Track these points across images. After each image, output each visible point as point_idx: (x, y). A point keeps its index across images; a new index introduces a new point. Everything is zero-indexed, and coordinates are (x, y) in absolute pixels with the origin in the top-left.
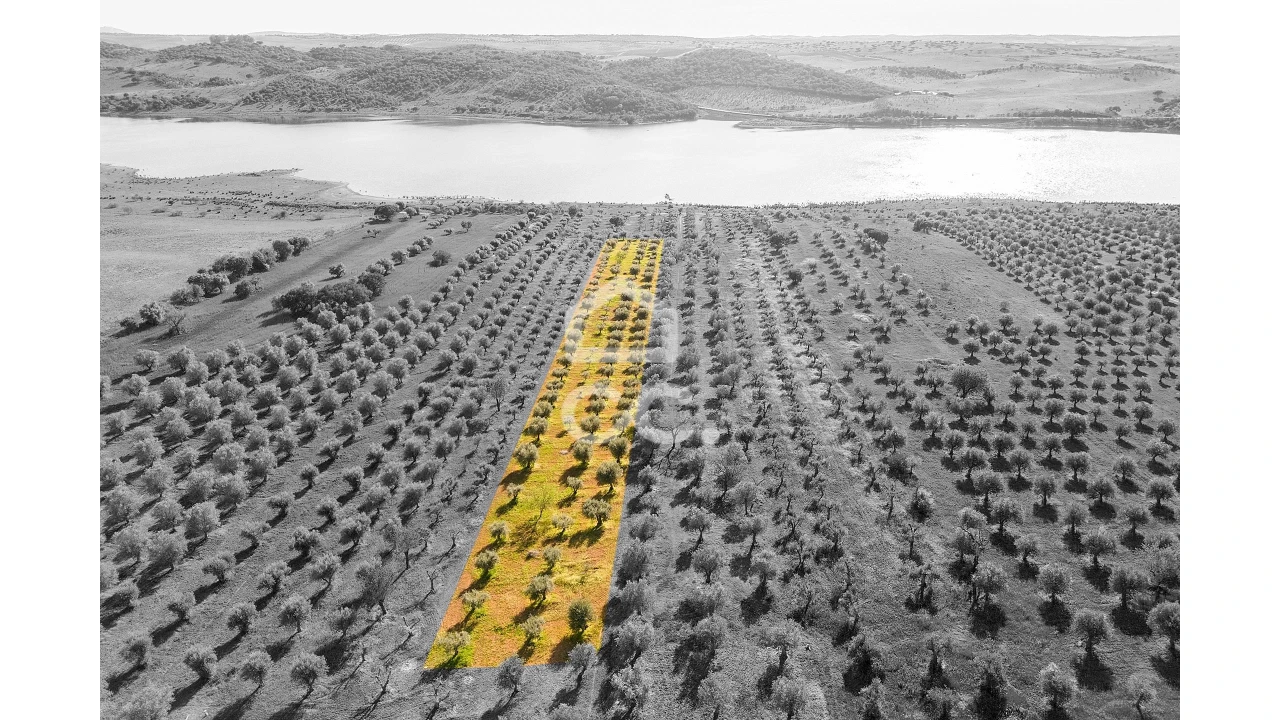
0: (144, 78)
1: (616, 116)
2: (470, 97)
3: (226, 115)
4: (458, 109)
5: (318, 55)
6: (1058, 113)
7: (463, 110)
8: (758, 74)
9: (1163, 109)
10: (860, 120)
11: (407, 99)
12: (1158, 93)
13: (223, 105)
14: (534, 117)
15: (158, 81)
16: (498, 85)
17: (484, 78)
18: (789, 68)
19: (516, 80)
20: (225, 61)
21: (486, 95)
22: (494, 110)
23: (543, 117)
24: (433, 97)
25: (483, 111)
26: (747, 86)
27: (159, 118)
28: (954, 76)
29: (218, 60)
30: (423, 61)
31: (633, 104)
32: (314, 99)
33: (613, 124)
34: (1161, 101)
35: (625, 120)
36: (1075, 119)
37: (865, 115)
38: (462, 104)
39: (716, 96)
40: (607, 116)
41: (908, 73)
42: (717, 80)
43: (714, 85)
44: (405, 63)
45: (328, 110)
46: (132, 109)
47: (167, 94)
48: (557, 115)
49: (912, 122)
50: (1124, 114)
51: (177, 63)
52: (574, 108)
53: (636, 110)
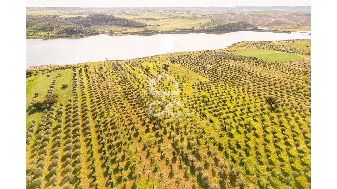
1: (77, 35)
6: (183, 29)
8: (112, 21)
9: (202, 27)
10: (142, 33)
12: (200, 24)
14: (51, 37)
18: (119, 19)
19: (40, 25)
22: (36, 35)
23: (53, 36)
25: (32, 36)
26: (110, 24)
28: (157, 20)
33: (76, 37)
35: (80, 36)
36: (187, 30)
37: (143, 32)
39: (102, 27)
40: (74, 35)
41: (147, 19)
43: (100, 24)
48: (58, 35)
49: (154, 33)
50: (195, 29)
52: (63, 33)
53: (82, 33)
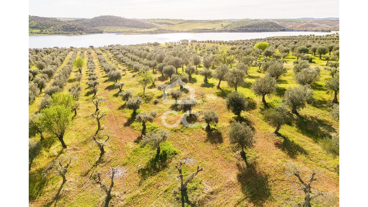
1: (75, 32)
6: (202, 29)
8: (120, 22)
14: (43, 33)
18: (128, 20)
26: (117, 25)
31: (81, 28)
33: (75, 34)
34: (223, 27)
35: (79, 33)
36: (207, 31)
39: (108, 28)
40: (72, 32)
42: (107, 24)
48: (53, 32)
49: (168, 32)
50: (216, 29)
52: (59, 30)
53: (82, 31)
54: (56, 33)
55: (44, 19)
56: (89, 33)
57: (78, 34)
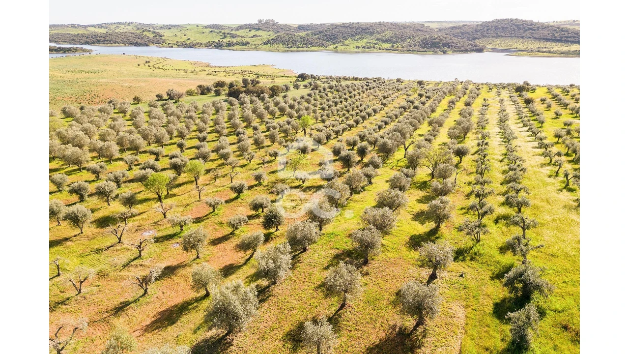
0: (229, 35)
1: (437, 50)
2: (364, 42)
3: (256, 48)
4: (356, 47)
5: (301, 28)
7: (359, 48)
8: (526, 31)
11: (334, 43)
13: (255, 45)
14: (393, 50)
15: (233, 36)
16: (378, 36)
17: (372, 34)
19: (388, 34)
20: (261, 30)
21: (371, 41)
22: (374, 47)
23: (398, 50)
24: (346, 42)
25: (368, 48)
26: (518, 37)
27: (229, 50)
29: (259, 29)
30: (344, 27)
31: (448, 44)
32: (293, 43)
33: (435, 53)
35: (442, 51)
38: (359, 45)
39: (498, 42)
40: (432, 50)
42: (500, 34)
43: (497, 37)
44: (336, 28)
45: (298, 47)
46: (220, 46)
47: (235, 40)
48: (405, 49)
51: (243, 30)
52: (415, 46)
53: (449, 47)
54: (409, 50)
55: (404, 28)
56: (457, 51)
57: (440, 52)
